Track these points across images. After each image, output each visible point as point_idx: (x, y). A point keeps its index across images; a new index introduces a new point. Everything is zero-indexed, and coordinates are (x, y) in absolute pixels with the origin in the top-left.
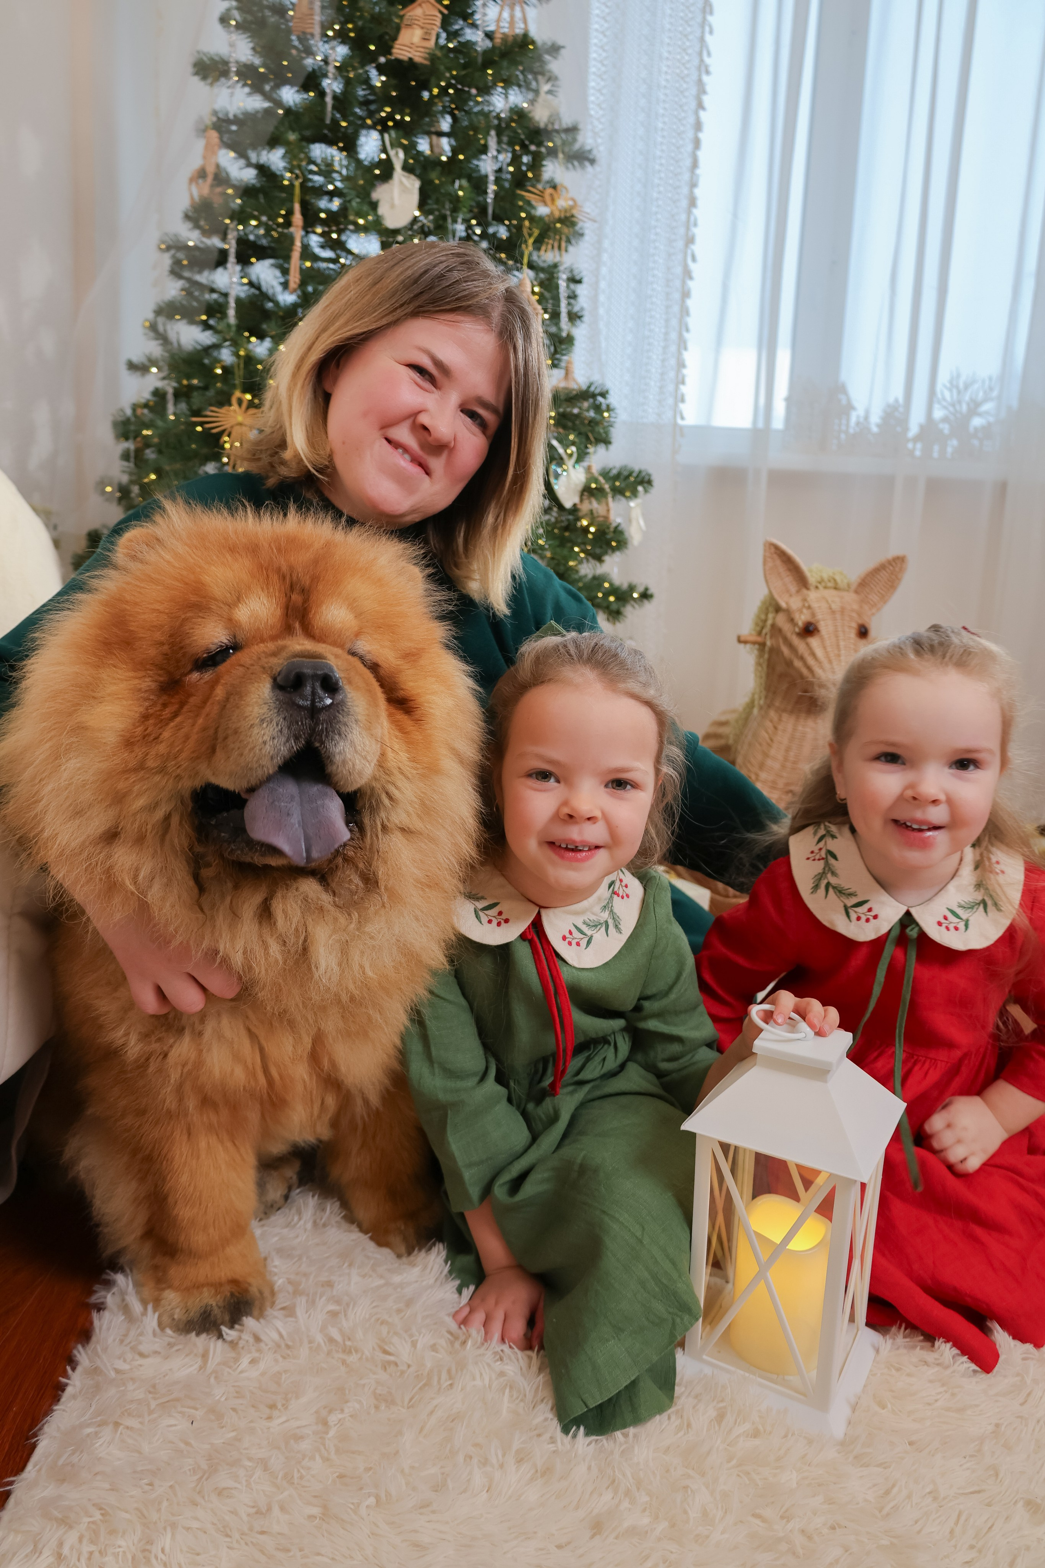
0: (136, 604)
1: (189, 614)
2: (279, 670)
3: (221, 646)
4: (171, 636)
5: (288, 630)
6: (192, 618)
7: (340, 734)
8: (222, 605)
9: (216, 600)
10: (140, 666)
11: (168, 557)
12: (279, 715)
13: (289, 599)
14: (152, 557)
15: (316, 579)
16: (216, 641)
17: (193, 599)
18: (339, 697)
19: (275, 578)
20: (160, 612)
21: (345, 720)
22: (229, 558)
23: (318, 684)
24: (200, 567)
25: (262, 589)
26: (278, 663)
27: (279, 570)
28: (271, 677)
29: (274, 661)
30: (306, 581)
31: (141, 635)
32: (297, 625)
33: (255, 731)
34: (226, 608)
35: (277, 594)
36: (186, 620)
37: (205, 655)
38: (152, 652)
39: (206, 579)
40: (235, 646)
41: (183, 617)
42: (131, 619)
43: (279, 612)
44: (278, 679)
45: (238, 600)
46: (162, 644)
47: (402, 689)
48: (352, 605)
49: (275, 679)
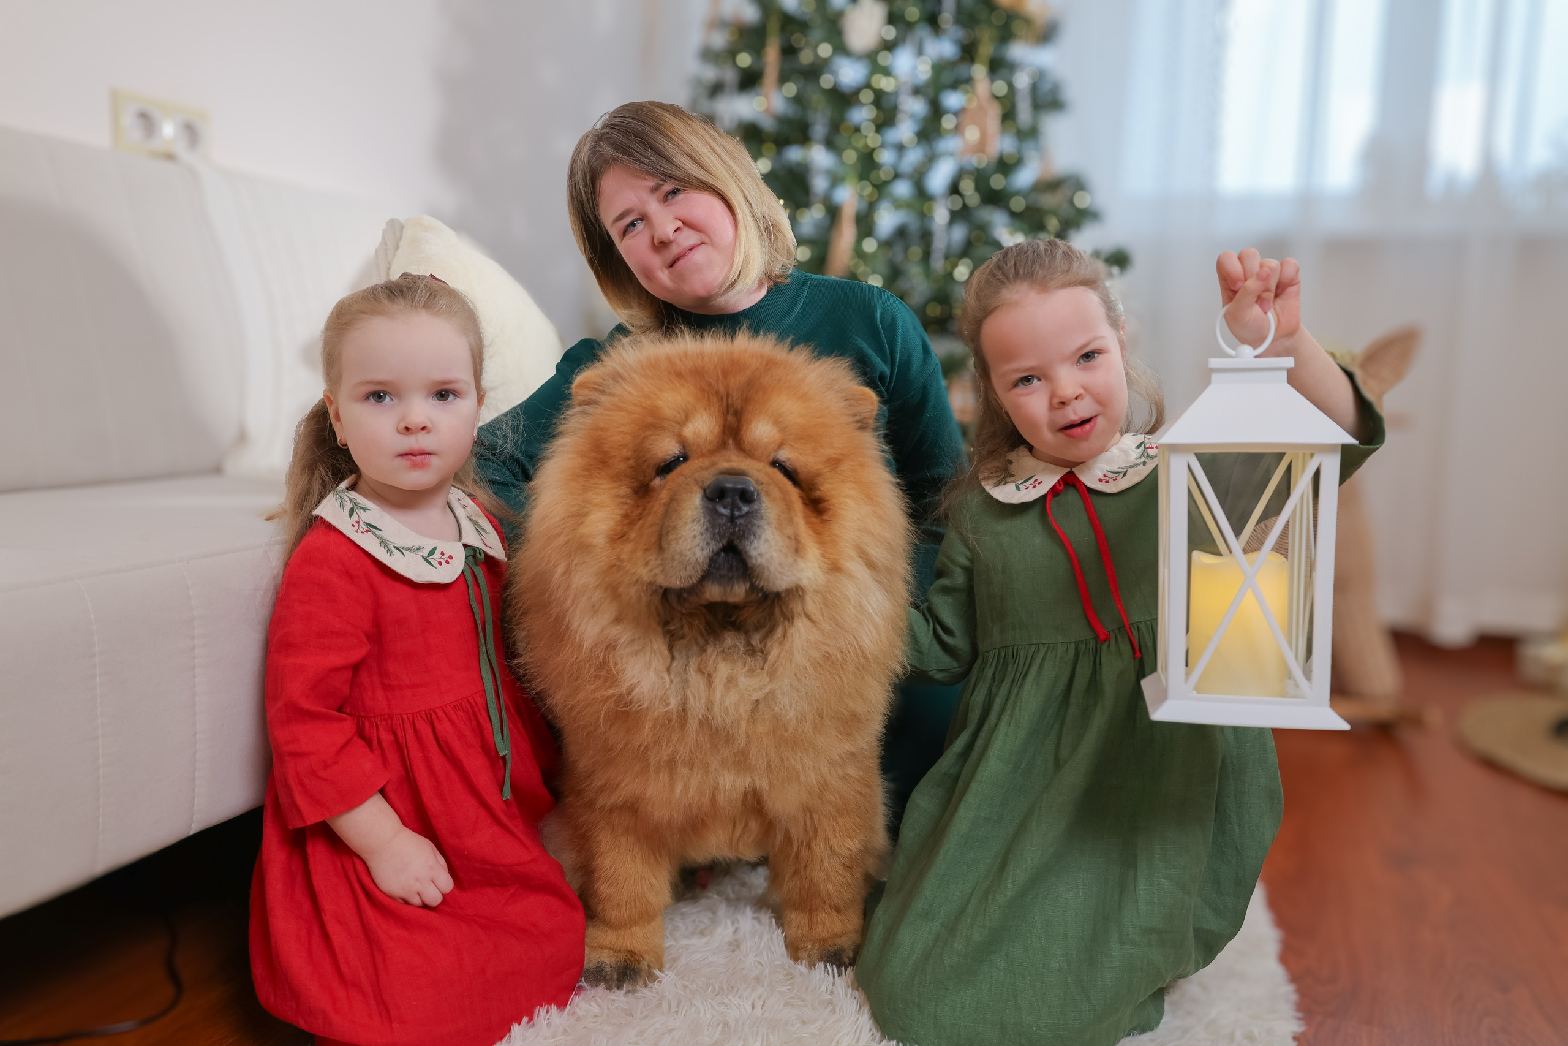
0: (607, 430)
1: (648, 433)
2: (708, 483)
3: (674, 457)
4: (635, 451)
5: (722, 445)
6: (650, 436)
7: (755, 535)
8: (674, 425)
9: (668, 420)
10: (617, 478)
11: (629, 389)
12: (705, 518)
13: (725, 420)
14: (618, 390)
15: (746, 400)
16: (671, 453)
17: (650, 420)
18: (755, 506)
19: (715, 400)
20: (625, 434)
21: (759, 523)
22: (677, 384)
23: (737, 497)
24: (655, 394)
25: (705, 409)
26: (708, 477)
27: (717, 392)
28: (701, 488)
29: (706, 474)
30: (738, 404)
31: (614, 454)
32: (731, 441)
33: (687, 527)
34: (677, 426)
35: (716, 414)
36: (645, 437)
37: (662, 464)
38: (622, 466)
39: (660, 403)
40: (683, 458)
41: (643, 435)
42: (604, 441)
43: (717, 430)
44: (707, 491)
45: (687, 417)
46: (628, 459)
47: (820, 490)
48: (777, 422)
49: (705, 490)
